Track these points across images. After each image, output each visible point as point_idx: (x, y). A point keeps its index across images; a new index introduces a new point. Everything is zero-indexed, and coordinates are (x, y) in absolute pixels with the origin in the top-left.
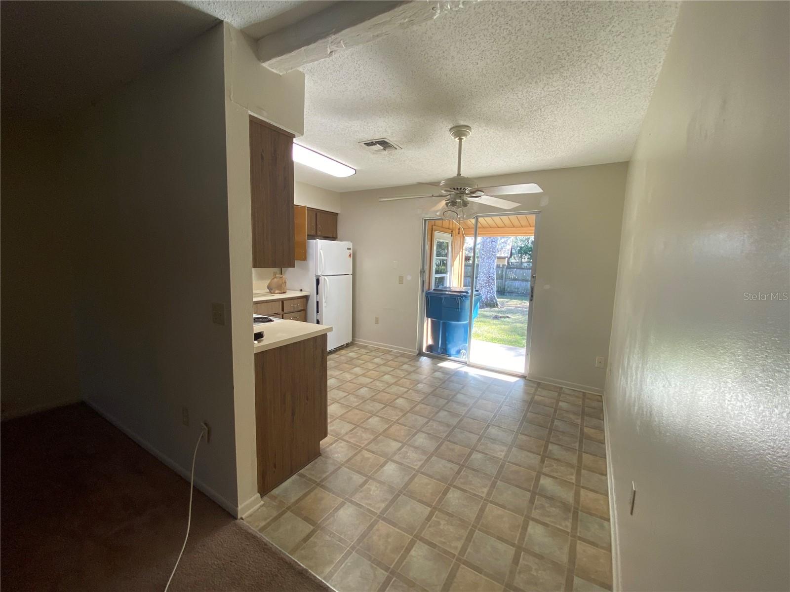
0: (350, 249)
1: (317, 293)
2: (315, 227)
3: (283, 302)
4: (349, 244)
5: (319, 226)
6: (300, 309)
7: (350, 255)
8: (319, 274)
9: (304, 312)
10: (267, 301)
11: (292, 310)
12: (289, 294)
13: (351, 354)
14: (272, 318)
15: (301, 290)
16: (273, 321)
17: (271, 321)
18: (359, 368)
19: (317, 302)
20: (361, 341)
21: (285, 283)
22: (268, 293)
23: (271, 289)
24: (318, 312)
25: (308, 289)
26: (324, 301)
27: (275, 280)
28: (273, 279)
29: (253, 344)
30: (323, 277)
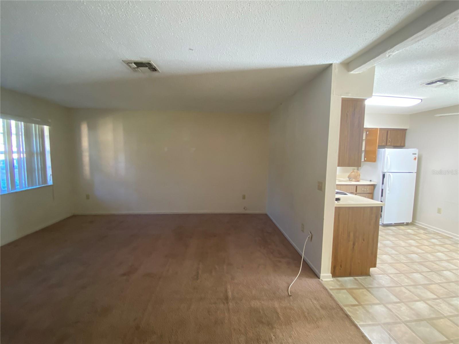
0: (415, 154)
1: (383, 184)
2: (385, 141)
3: (356, 187)
4: (415, 150)
5: (389, 139)
6: (368, 192)
7: (415, 159)
8: (385, 171)
9: (372, 195)
10: (347, 185)
11: (363, 192)
12: (362, 183)
13: (410, 230)
14: (347, 193)
15: (371, 181)
16: (348, 195)
17: (346, 194)
18: (415, 242)
19: (382, 190)
20: (420, 223)
21: (360, 175)
22: (348, 180)
23: (350, 178)
24: (382, 196)
25: (376, 180)
26: (387, 189)
27: (353, 173)
28: (352, 172)
29: (335, 202)
30: (388, 173)
